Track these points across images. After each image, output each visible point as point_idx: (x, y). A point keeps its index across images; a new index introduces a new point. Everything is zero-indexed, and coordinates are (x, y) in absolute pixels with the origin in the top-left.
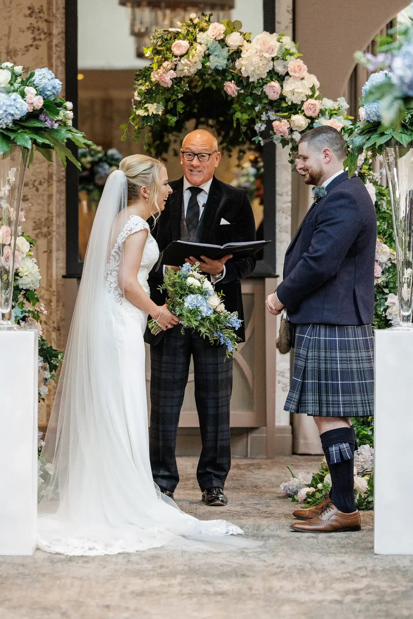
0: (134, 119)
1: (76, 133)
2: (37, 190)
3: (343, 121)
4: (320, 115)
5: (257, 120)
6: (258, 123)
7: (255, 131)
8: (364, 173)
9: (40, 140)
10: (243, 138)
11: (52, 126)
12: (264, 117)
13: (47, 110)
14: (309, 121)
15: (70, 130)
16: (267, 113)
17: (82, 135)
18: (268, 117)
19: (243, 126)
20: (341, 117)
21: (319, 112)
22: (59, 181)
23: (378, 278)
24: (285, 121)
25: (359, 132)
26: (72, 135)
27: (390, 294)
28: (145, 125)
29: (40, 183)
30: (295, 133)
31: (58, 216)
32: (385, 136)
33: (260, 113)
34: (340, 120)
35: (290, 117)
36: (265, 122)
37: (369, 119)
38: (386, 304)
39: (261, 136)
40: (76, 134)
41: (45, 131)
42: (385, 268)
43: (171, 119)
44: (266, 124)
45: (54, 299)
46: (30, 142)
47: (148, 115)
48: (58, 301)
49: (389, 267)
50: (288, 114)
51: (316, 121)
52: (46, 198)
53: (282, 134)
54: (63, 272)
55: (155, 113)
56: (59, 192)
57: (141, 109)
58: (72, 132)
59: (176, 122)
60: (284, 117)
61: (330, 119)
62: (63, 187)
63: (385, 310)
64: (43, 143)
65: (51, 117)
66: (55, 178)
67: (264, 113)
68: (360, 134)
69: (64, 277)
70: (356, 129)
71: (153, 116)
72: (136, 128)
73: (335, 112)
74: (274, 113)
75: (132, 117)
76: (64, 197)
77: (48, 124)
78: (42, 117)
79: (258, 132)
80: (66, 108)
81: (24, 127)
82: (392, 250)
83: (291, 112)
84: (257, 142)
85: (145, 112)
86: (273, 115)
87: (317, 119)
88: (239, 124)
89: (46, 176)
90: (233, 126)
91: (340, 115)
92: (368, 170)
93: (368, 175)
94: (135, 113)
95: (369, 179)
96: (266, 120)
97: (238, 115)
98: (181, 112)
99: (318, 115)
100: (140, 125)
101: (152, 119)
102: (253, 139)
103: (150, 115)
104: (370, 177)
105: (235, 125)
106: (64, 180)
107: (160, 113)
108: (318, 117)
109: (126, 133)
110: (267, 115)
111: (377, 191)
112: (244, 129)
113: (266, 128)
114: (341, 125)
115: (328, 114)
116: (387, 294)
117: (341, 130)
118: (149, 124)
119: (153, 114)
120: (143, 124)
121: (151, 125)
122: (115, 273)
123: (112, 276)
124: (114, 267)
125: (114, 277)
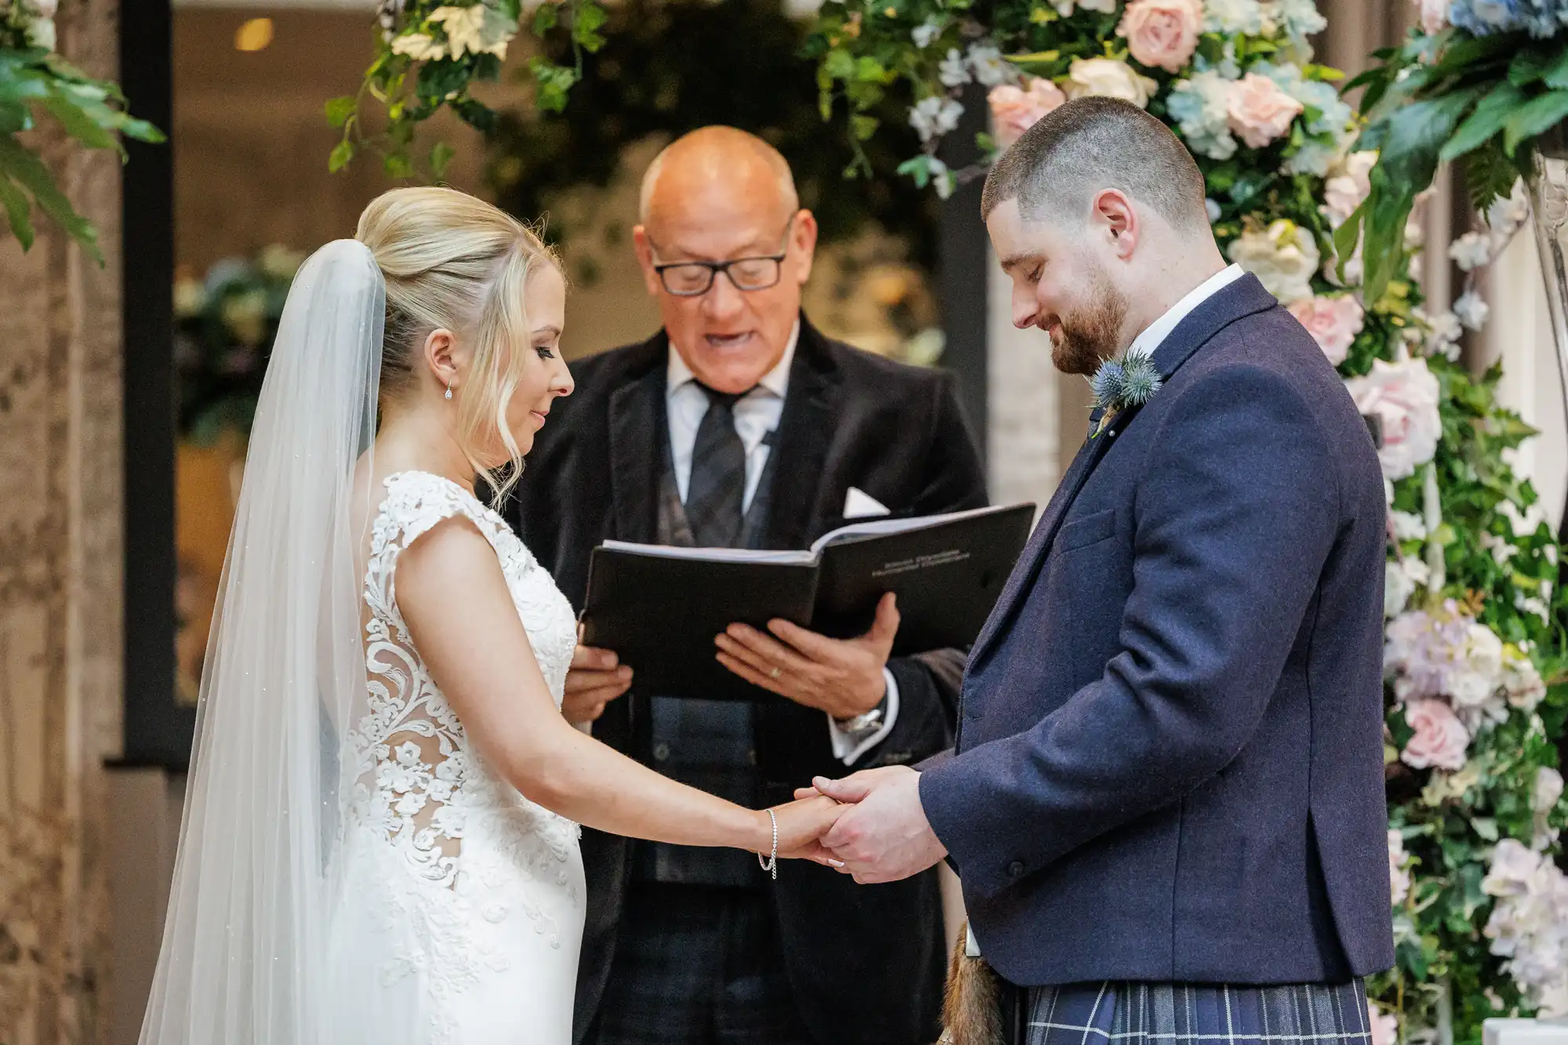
0: (384, 74)
3: (1297, 85)
4: (1199, 60)
5: (923, 87)
6: (924, 97)
7: (914, 134)
8: (1390, 315)
10: (860, 168)
12: (952, 71)
14: (1151, 85)
16: (964, 55)
18: (972, 70)
19: (867, 113)
20: (1289, 70)
21: (1197, 49)
22: (95, 365)
23: (1451, 772)
24: (1040, 85)
25: (1419, 81)
26: (53, 89)
27: (1504, 845)
28: (434, 100)
29: (19, 376)
31: (92, 510)
32: (1545, 102)
33: (935, 54)
34: (1283, 82)
35: (1066, 71)
36: (959, 93)
37: (1467, 22)
38: (1488, 886)
39: (938, 155)
42: (1481, 730)
43: (549, 79)
44: (960, 100)
45: (72, 857)
47: (447, 58)
48: (88, 864)
49: (1499, 728)
50: (1061, 58)
51: (1181, 85)
52: (41, 436)
54: (111, 744)
55: (476, 47)
56: (95, 411)
57: (417, 30)
59: (571, 92)
60: (1042, 71)
61: (1241, 77)
62: (112, 392)
63: (1481, 917)
66: (77, 353)
67: (953, 54)
68: (1428, 91)
69: (111, 764)
70: (1404, 74)
71: (466, 61)
72: (395, 113)
73: (1265, 47)
74: (994, 53)
75: (376, 66)
76: (114, 429)
79: (926, 136)
82: (1509, 648)
83: (1067, 47)
84: (921, 181)
85: (434, 42)
86: (992, 63)
87: (1187, 78)
88: (843, 106)
89: (41, 343)
90: (818, 112)
91: (1285, 61)
92: (1405, 304)
93: (1409, 324)
94: (390, 47)
95: (1409, 343)
96: (964, 86)
97: (839, 64)
98: (594, 48)
99: (1191, 58)
100: (414, 102)
101: (465, 74)
102: (905, 168)
103: (456, 56)
104: (1413, 334)
105: (826, 110)
106: (117, 364)
107: (499, 49)
108: (1188, 69)
109: (353, 138)
110: (968, 61)
111: (1448, 395)
112: (863, 127)
113: (962, 120)
114: (1293, 105)
115: (1236, 54)
116: (1489, 843)
117: (1292, 124)
118: (450, 96)
119: (467, 52)
120: (426, 98)
121: (461, 101)
122: (409, 752)
123: (399, 763)
124: (398, 726)
125: (406, 768)
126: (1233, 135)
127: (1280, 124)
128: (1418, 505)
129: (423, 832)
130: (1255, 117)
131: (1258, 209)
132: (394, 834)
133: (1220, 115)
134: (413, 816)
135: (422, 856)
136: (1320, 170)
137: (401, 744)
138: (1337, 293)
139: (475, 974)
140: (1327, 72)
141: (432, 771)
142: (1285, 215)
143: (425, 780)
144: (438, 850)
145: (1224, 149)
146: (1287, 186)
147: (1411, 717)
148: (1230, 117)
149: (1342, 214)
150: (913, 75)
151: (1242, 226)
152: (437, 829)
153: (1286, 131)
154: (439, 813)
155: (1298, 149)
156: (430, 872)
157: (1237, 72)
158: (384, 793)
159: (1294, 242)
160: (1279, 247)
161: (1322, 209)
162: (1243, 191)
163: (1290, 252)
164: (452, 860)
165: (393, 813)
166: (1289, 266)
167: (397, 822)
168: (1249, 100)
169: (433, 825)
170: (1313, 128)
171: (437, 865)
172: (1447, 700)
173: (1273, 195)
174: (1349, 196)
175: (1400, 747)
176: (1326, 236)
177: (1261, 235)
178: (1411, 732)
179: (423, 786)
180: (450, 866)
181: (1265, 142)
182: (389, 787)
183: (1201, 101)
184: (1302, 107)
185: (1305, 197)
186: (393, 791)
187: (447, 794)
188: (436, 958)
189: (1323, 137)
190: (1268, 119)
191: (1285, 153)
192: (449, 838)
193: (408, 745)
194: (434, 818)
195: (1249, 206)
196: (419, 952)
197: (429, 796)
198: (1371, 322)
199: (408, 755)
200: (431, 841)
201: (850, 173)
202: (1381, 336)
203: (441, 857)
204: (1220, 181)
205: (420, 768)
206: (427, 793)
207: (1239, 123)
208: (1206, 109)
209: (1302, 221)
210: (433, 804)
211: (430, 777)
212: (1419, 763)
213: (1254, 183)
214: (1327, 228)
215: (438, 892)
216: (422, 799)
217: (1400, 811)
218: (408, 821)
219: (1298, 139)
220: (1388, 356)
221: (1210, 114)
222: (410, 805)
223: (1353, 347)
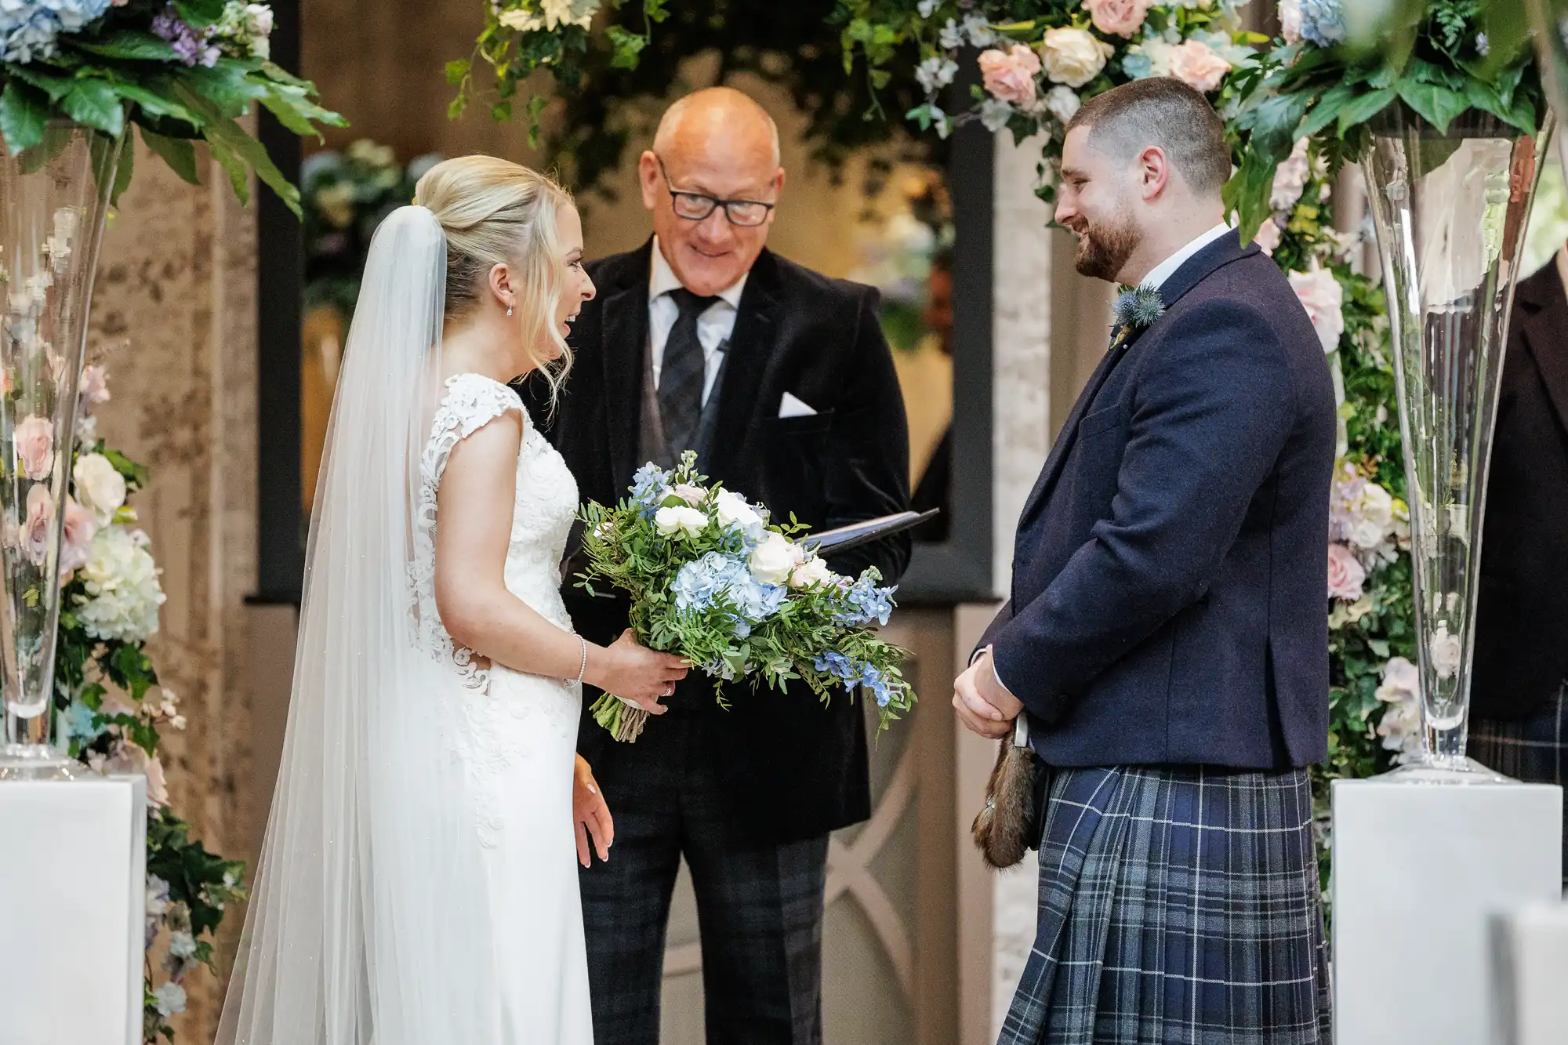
0: (492, 43)
1: (284, 83)
2: (157, 294)
3: (1228, 48)
4: (1148, 28)
5: (926, 48)
6: (928, 57)
7: (919, 87)
8: (1303, 234)
9: (155, 107)
10: (875, 113)
11: (197, 55)
12: (950, 37)
14: (1110, 49)
15: (261, 74)
16: (959, 23)
17: (303, 92)
18: (966, 36)
19: (879, 68)
20: (1221, 37)
21: (1146, 19)
22: (234, 262)
23: (1350, 602)
24: (1022, 50)
25: (1279, 80)
26: (270, 89)
27: (1395, 662)
28: (533, 63)
29: (168, 272)
30: (1059, 92)
31: (230, 385)
32: (1370, 97)
33: (936, 22)
34: (1215, 46)
35: (1041, 38)
36: (955, 53)
37: (1314, 36)
38: (1381, 694)
39: (938, 104)
40: (283, 87)
41: (173, 74)
42: (1375, 569)
43: (624, 44)
44: (956, 59)
45: (215, 679)
46: (118, 113)
47: (544, 29)
48: (228, 686)
49: (1391, 567)
50: (1037, 27)
51: (1134, 49)
52: (187, 323)
53: (1013, 97)
54: (248, 584)
55: (566, 20)
56: (234, 302)
57: (519, 6)
58: (270, 79)
59: (642, 54)
60: (1021, 37)
61: (1182, 43)
62: (248, 285)
63: (1376, 717)
64: (166, 118)
65: (193, 24)
66: (219, 253)
67: (951, 22)
68: (1285, 88)
69: (250, 600)
70: (1271, 73)
71: (559, 32)
72: (501, 72)
73: (1202, 18)
74: (984, 21)
75: (485, 35)
76: (250, 318)
77: (182, 50)
78: (162, 25)
79: (928, 89)
81: (97, 61)
82: (1398, 503)
83: (1041, 19)
84: (925, 125)
85: (532, 16)
86: (982, 29)
87: (1138, 44)
88: (862, 61)
89: (188, 245)
90: (842, 69)
91: (1218, 29)
92: (1316, 224)
93: (1318, 241)
94: (497, 20)
95: (1321, 255)
96: (959, 48)
97: (859, 29)
98: (660, 19)
99: (1142, 27)
100: (516, 64)
101: (557, 42)
102: (912, 114)
103: (551, 27)
104: (1325, 247)
105: (848, 66)
106: (253, 261)
107: (585, 21)
108: (1139, 36)
110: (961, 28)
111: (1350, 298)
112: (880, 79)
113: (957, 76)
114: (1223, 65)
115: (1178, 24)
116: (1383, 660)
117: (1223, 79)
118: (545, 60)
119: (559, 24)
120: (526, 61)
121: (554, 63)
127: (1213, 80)
129: (461, 651)
130: (1192, 74)
132: (438, 654)
135: (461, 670)
140: (1252, 37)
144: (473, 665)
150: (918, 39)
153: (1217, 86)
155: (1228, 100)
156: (468, 683)
157: (1178, 38)
164: (485, 672)
165: (436, 638)
167: (440, 644)
168: (1188, 62)
171: (474, 676)
172: (1346, 545)
180: (484, 677)
183: (1149, 62)
184: (1230, 67)
190: (1203, 77)
192: (481, 656)
198: (1287, 239)
200: (467, 658)
201: (869, 115)
202: (1296, 250)
203: (477, 670)
208: (1153, 67)
215: (476, 697)
218: (449, 643)
219: (1227, 92)
220: (1301, 267)
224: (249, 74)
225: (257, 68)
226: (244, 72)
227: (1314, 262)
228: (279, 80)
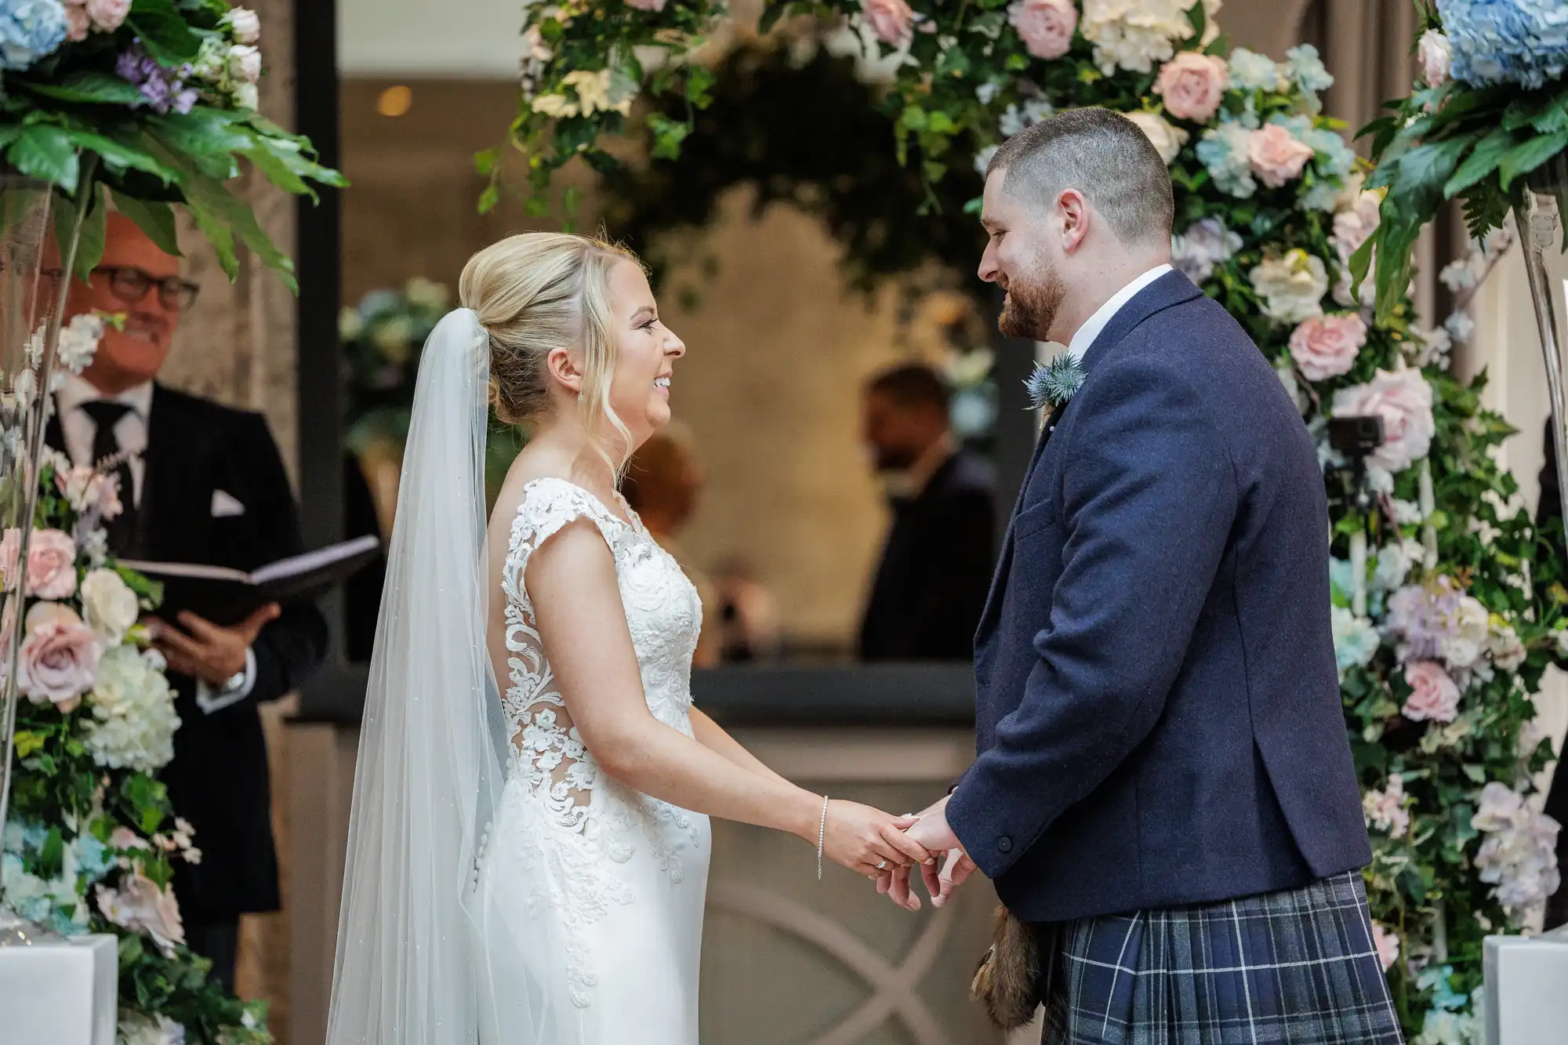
0: (525, 130)
1: (274, 137)
3: (1309, 134)
4: (1224, 113)
5: (984, 136)
6: (986, 146)
8: (1390, 331)
9: (117, 157)
10: (931, 208)
11: (170, 100)
12: (1011, 124)
13: (152, 37)
14: (1184, 135)
15: (247, 125)
16: (1021, 109)
17: (296, 147)
19: (939, 159)
20: (1302, 121)
21: (1222, 103)
23: (1444, 724)
25: (1424, 127)
26: (255, 141)
27: (1492, 787)
28: (568, 150)
32: (1534, 146)
33: (996, 108)
34: (1294, 131)
37: (1465, 75)
38: (1478, 822)
40: (274, 142)
41: (143, 124)
42: (1470, 688)
43: (664, 133)
46: (72, 164)
47: (579, 115)
49: (1486, 686)
51: (1209, 134)
55: (603, 105)
57: (553, 91)
58: (259, 133)
59: (685, 143)
61: (1261, 127)
62: (289, 403)
63: (1472, 848)
64: (132, 172)
65: (164, 63)
66: (260, 369)
67: (1012, 109)
68: (1427, 137)
69: (290, 720)
70: (1410, 122)
71: (596, 118)
72: (535, 162)
73: (1280, 101)
74: (1047, 106)
75: (518, 123)
77: (152, 93)
78: (128, 65)
80: (230, 37)
81: (51, 105)
82: (1495, 618)
83: (1110, 102)
85: (567, 102)
87: (1214, 128)
88: (916, 154)
89: (228, 362)
90: (895, 161)
91: (1298, 113)
92: (1402, 321)
93: (1406, 339)
94: (529, 107)
95: (1406, 355)
97: (914, 118)
98: (703, 105)
99: (1217, 112)
100: (550, 153)
101: (593, 129)
102: (970, 206)
103: (587, 112)
104: (1409, 347)
105: (902, 157)
106: (292, 379)
107: (624, 106)
108: (1215, 120)
109: (498, 184)
110: (1024, 115)
111: (1440, 399)
112: (935, 172)
114: (1305, 151)
115: (1256, 107)
116: (1479, 786)
117: (1305, 167)
118: (582, 147)
119: (596, 110)
120: (560, 150)
121: (592, 150)
122: (547, 718)
123: (540, 727)
124: (536, 697)
125: (545, 730)
126: (1254, 177)
127: (1294, 167)
128: (1414, 495)
129: (559, 785)
130: (1273, 161)
131: (1275, 239)
132: (536, 787)
133: (1242, 160)
134: (551, 771)
135: (558, 806)
136: (1328, 206)
137: (540, 712)
138: (1344, 312)
139: (603, 907)
140: (1333, 122)
141: (566, 733)
142: (1298, 245)
143: (561, 741)
144: (570, 801)
145: (1245, 188)
146: (1300, 220)
147: (1410, 677)
148: (1251, 161)
149: (1348, 244)
150: (976, 128)
151: (1262, 255)
152: (570, 782)
153: (1299, 173)
154: (573, 769)
155: (1310, 189)
156: (564, 820)
157: (1255, 122)
158: (528, 752)
159: (1306, 268)
160: (1294, 272)
161: (1331, 240)
162: (1263, 225)
163: (1303, 277)
164: (583, 809)
165: (534, 769)
166: (1303, 289)
167: (538, 776)
168: (1268, 146)
169: (568, 779)
170: (1323, 171)
171: (570, 813)
172: (1441, 662)
173: (1288, 229)
174: (1353, 229)
175: (1400, 703)
176: (1334, 263)
177: (1278, 262)
178: (1410, 690)
179: (560, 746)
180: (580, 814)
181: (1281, 183)
182: (532, 747)
183: (1225, 147)
184: (1312, 153)
185: (1316, 230)
186: (536, 751)
187: (579, 752)
188: (570, 895)
189: (1332, 179)
190: (1284, 163)
191: (1299, 192)
192: (580, 790)
193: (546, 712)
194: (569, 772)
195: (1267, 238)
196: (555, 889)
197: (564, 754)
198: (1373, 337)
199: (545, 721)
200: (565, 793)
201: (923, 211)
202: (1382, 350)
203: (574, 806)
204: (1241, 216)
205: (557, 731)
206: (563, 751)
207: (1259, 166)
208: (1230, 154)
209: (1313, 249)
210: (567, 761)
211: (566, 738)
212: (1416, 716)
213: (1271, 218)
214: (1336, 256)
215: (570, 837)
216: (558, 755)
217: (1400, 758)
218: (547, 775)
219: (1310, 179)
220: (1388, 366)
221: (1234, 159)
222: (548, 762)
223: (1358, 358)
224: (233, 124)
225: (242, 120)
226: (227, 123)
227: (1401, 361)
228: (269, 133)
